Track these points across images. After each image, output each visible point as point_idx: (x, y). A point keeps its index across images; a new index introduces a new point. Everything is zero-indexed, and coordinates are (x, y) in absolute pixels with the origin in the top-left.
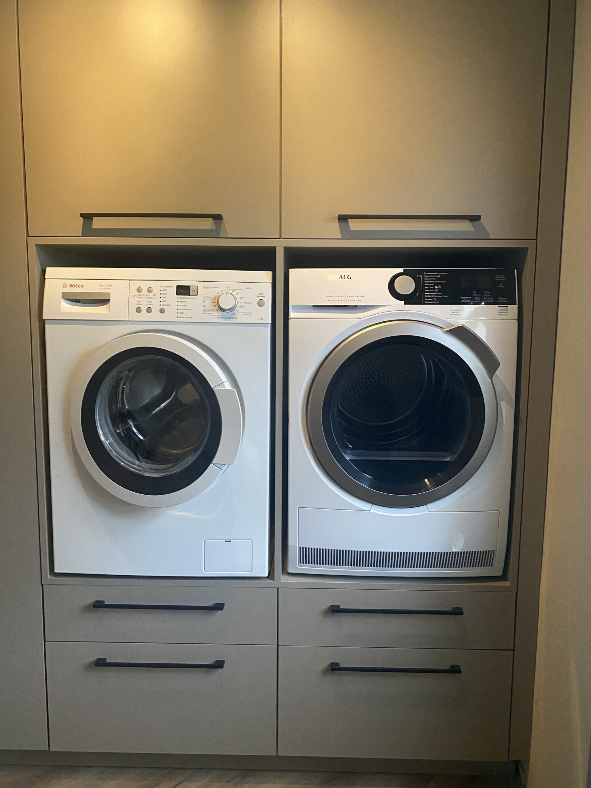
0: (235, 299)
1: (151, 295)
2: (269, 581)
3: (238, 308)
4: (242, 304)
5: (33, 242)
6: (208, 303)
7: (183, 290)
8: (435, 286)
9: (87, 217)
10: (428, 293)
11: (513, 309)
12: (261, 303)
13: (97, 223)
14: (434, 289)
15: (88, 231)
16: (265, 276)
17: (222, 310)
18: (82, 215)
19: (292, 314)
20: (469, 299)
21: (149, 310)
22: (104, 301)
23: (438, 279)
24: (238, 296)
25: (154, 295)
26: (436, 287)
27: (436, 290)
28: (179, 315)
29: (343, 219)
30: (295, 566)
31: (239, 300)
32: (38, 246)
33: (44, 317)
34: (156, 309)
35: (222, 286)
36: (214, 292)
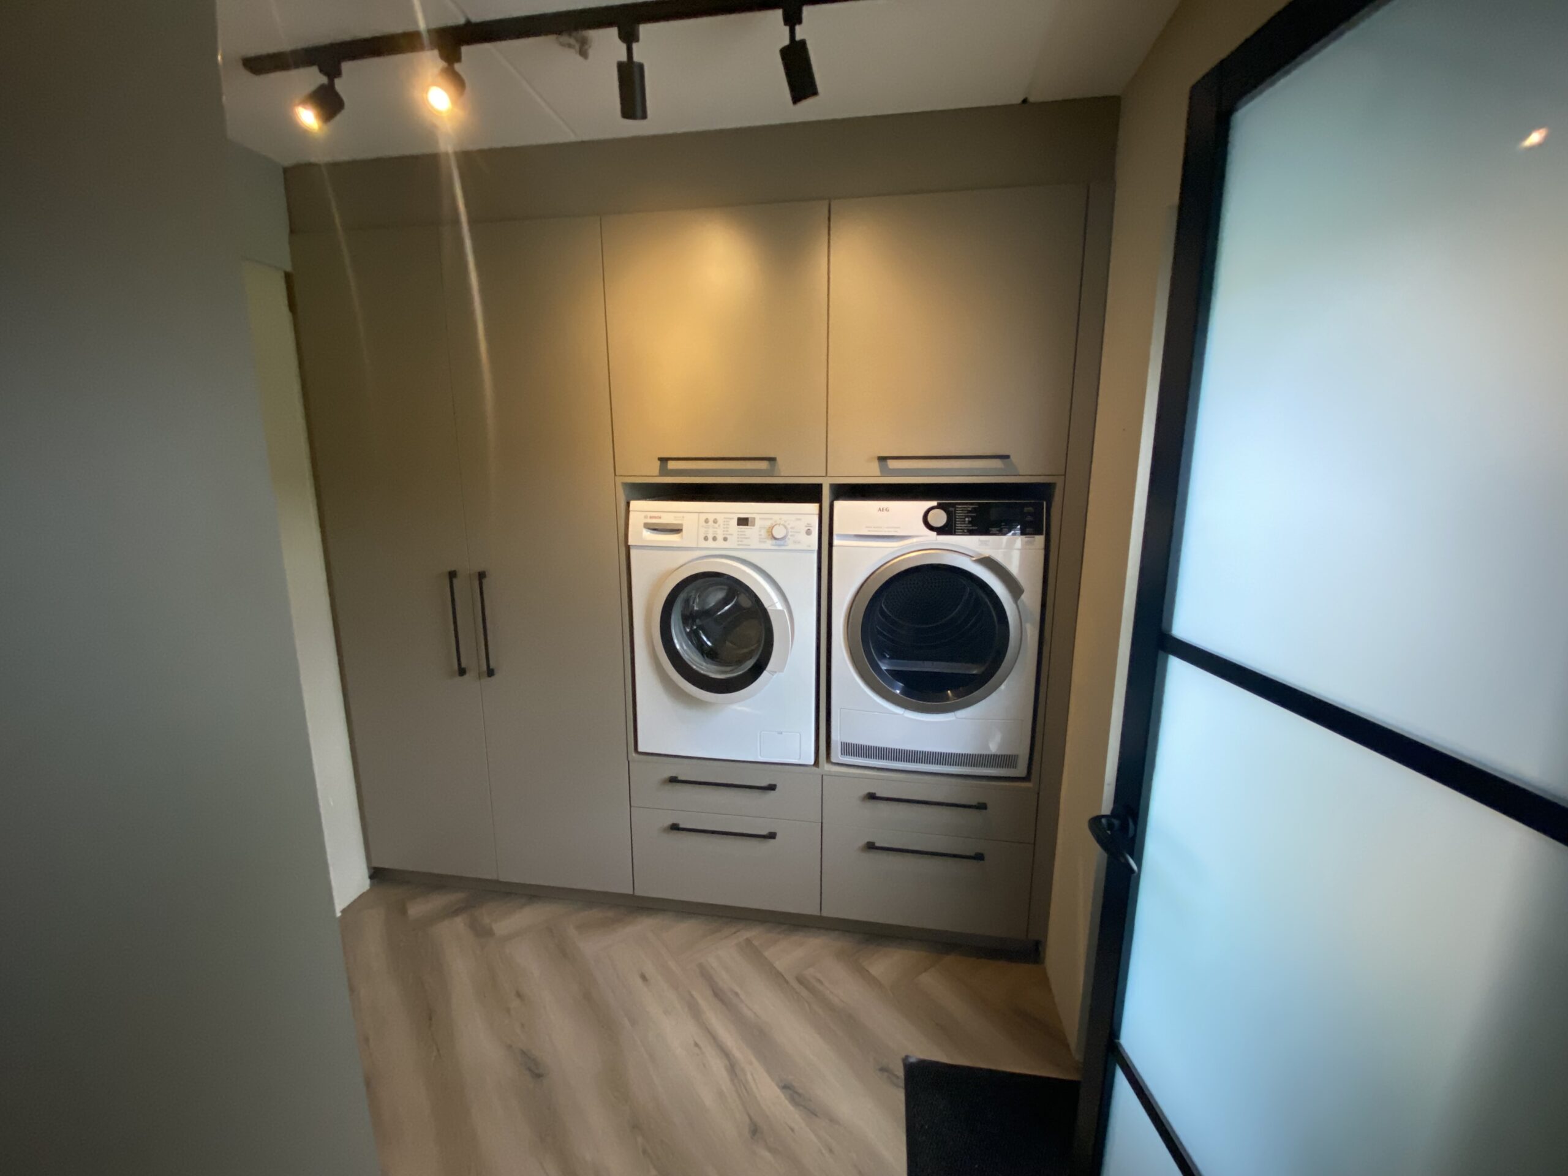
0: (785, 527)
1: (716, 525)
2: (815, 769)
3: (789, 537)
4: (793, 533)
5: (619, 480)
6: (764, 533)
7: (743, 522)
8: (965, 519)
9: (664, 460)
10: (959, 526)
11: (1040, 540)
12: (809, 532)
13: (672, 465)
14: (965, 521)
15: (664, 471)
16: (813, 508)
17: (775, 539)
18: (661, 459)
19: (836, 542)
20: (997, 530)
21: (715, 539)
22: (676, 530)
23: (970, 512)
24: (789, 527)
25: (719, 526)
26: (967, 519)
27: (967, 522)
28: (740, 543)
29: (882, 459)
30: (837, 755)
31: (790, 530)
32: (625, 484)
33: (630, 543)
34: (720, 538)
35: (776, 517)
36: (768, 523)
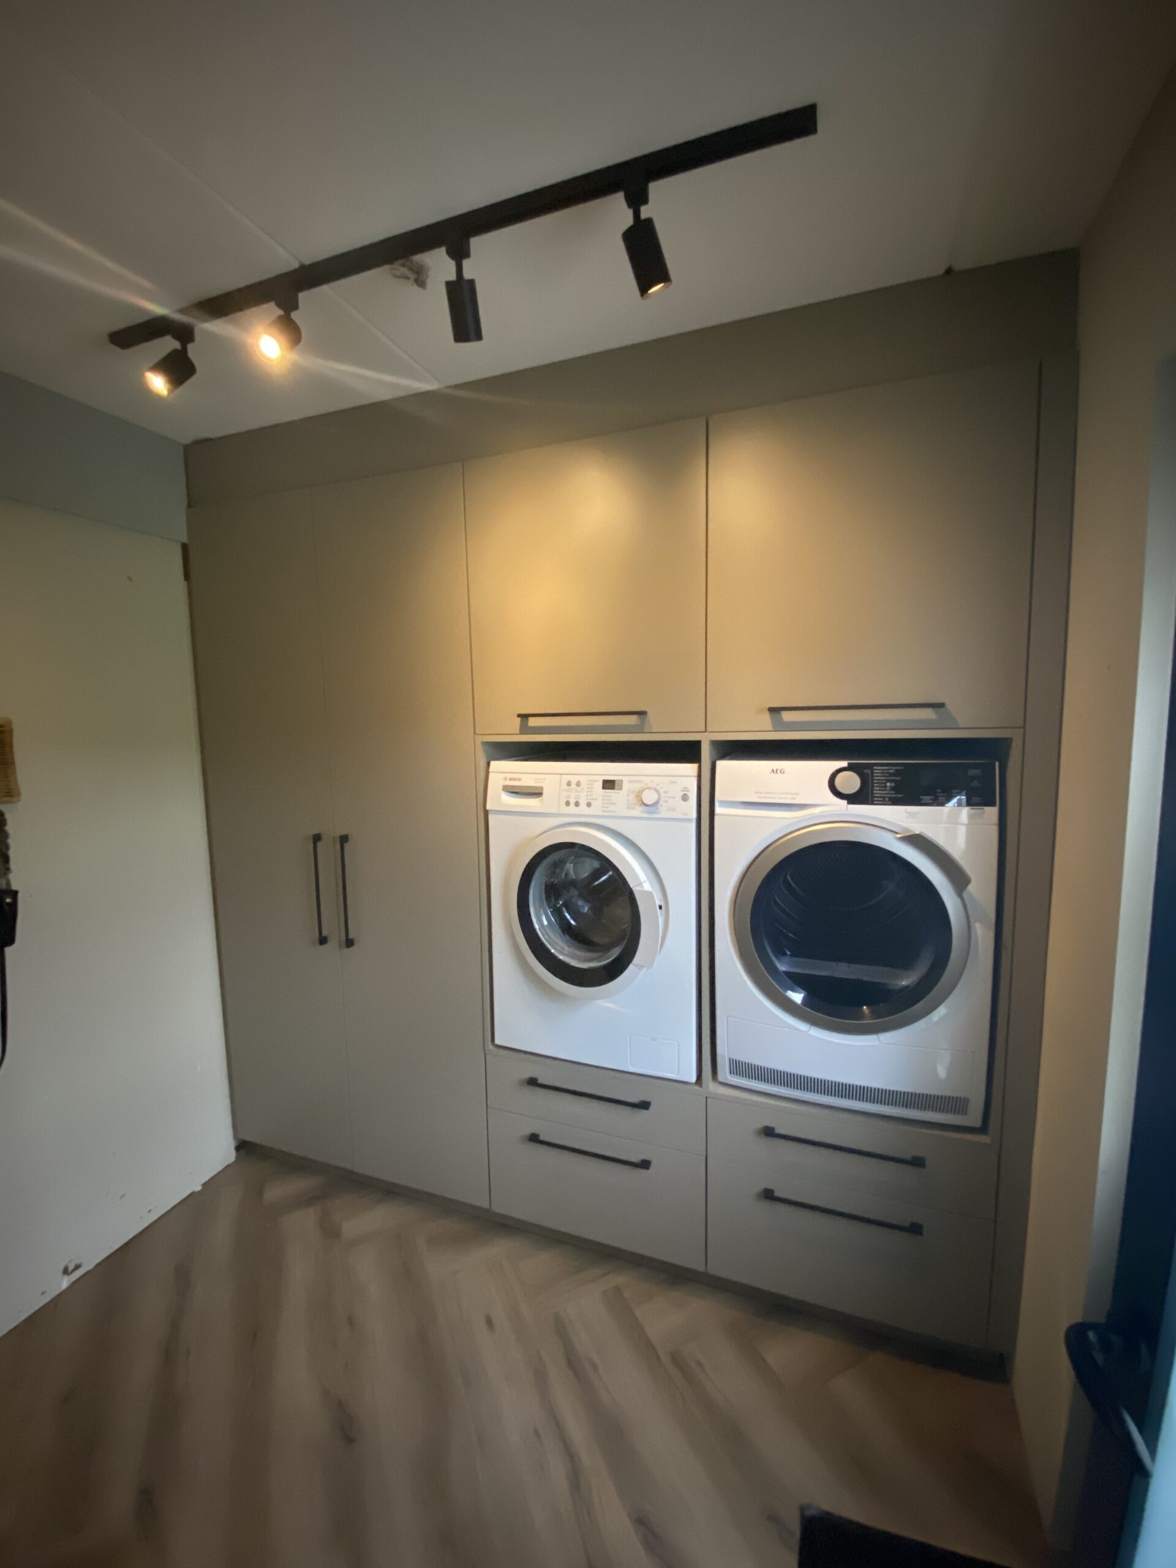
0: (659, 793)
1: (579, 789)
3: (661, 802)
4: (666, 799)
5: (480, 739)
6: (632, 797)
7: (609, 784)
8: (886, 783)
9: (524, 717)
10: (877, 792)
11: (992, 812)
12: (685, 798)
13: (533, 722)
14: (886, 786)
15: (525, 729)
16: (690, 769)
17: (646, 805)
18: (519, 716)
19: (718, 810)
20: (931, 799)
21: (577, 804)
22: (536, 793)
23: (891, 775)
24: (661, 791)
25: (582, 789)
27: (888, 788)
28: (605, 809)
29: (774, 711)
30: (724, 1074)
31: (663, 795)
32: (488, 744)
33: (488, 807)
35: (647, 780)
36: (637, 787)
